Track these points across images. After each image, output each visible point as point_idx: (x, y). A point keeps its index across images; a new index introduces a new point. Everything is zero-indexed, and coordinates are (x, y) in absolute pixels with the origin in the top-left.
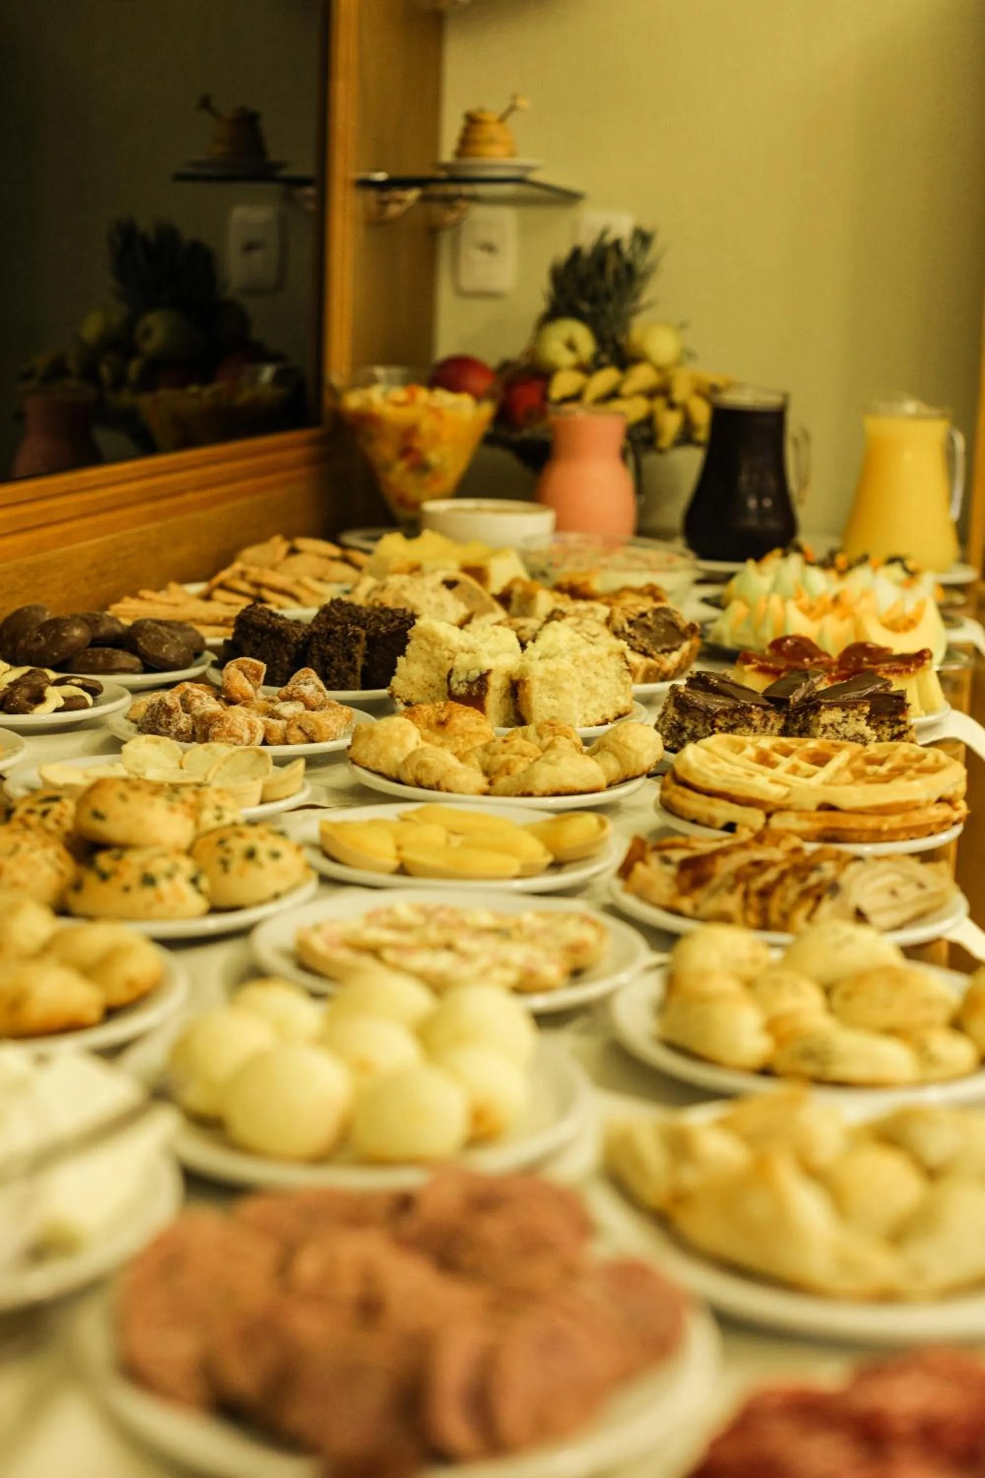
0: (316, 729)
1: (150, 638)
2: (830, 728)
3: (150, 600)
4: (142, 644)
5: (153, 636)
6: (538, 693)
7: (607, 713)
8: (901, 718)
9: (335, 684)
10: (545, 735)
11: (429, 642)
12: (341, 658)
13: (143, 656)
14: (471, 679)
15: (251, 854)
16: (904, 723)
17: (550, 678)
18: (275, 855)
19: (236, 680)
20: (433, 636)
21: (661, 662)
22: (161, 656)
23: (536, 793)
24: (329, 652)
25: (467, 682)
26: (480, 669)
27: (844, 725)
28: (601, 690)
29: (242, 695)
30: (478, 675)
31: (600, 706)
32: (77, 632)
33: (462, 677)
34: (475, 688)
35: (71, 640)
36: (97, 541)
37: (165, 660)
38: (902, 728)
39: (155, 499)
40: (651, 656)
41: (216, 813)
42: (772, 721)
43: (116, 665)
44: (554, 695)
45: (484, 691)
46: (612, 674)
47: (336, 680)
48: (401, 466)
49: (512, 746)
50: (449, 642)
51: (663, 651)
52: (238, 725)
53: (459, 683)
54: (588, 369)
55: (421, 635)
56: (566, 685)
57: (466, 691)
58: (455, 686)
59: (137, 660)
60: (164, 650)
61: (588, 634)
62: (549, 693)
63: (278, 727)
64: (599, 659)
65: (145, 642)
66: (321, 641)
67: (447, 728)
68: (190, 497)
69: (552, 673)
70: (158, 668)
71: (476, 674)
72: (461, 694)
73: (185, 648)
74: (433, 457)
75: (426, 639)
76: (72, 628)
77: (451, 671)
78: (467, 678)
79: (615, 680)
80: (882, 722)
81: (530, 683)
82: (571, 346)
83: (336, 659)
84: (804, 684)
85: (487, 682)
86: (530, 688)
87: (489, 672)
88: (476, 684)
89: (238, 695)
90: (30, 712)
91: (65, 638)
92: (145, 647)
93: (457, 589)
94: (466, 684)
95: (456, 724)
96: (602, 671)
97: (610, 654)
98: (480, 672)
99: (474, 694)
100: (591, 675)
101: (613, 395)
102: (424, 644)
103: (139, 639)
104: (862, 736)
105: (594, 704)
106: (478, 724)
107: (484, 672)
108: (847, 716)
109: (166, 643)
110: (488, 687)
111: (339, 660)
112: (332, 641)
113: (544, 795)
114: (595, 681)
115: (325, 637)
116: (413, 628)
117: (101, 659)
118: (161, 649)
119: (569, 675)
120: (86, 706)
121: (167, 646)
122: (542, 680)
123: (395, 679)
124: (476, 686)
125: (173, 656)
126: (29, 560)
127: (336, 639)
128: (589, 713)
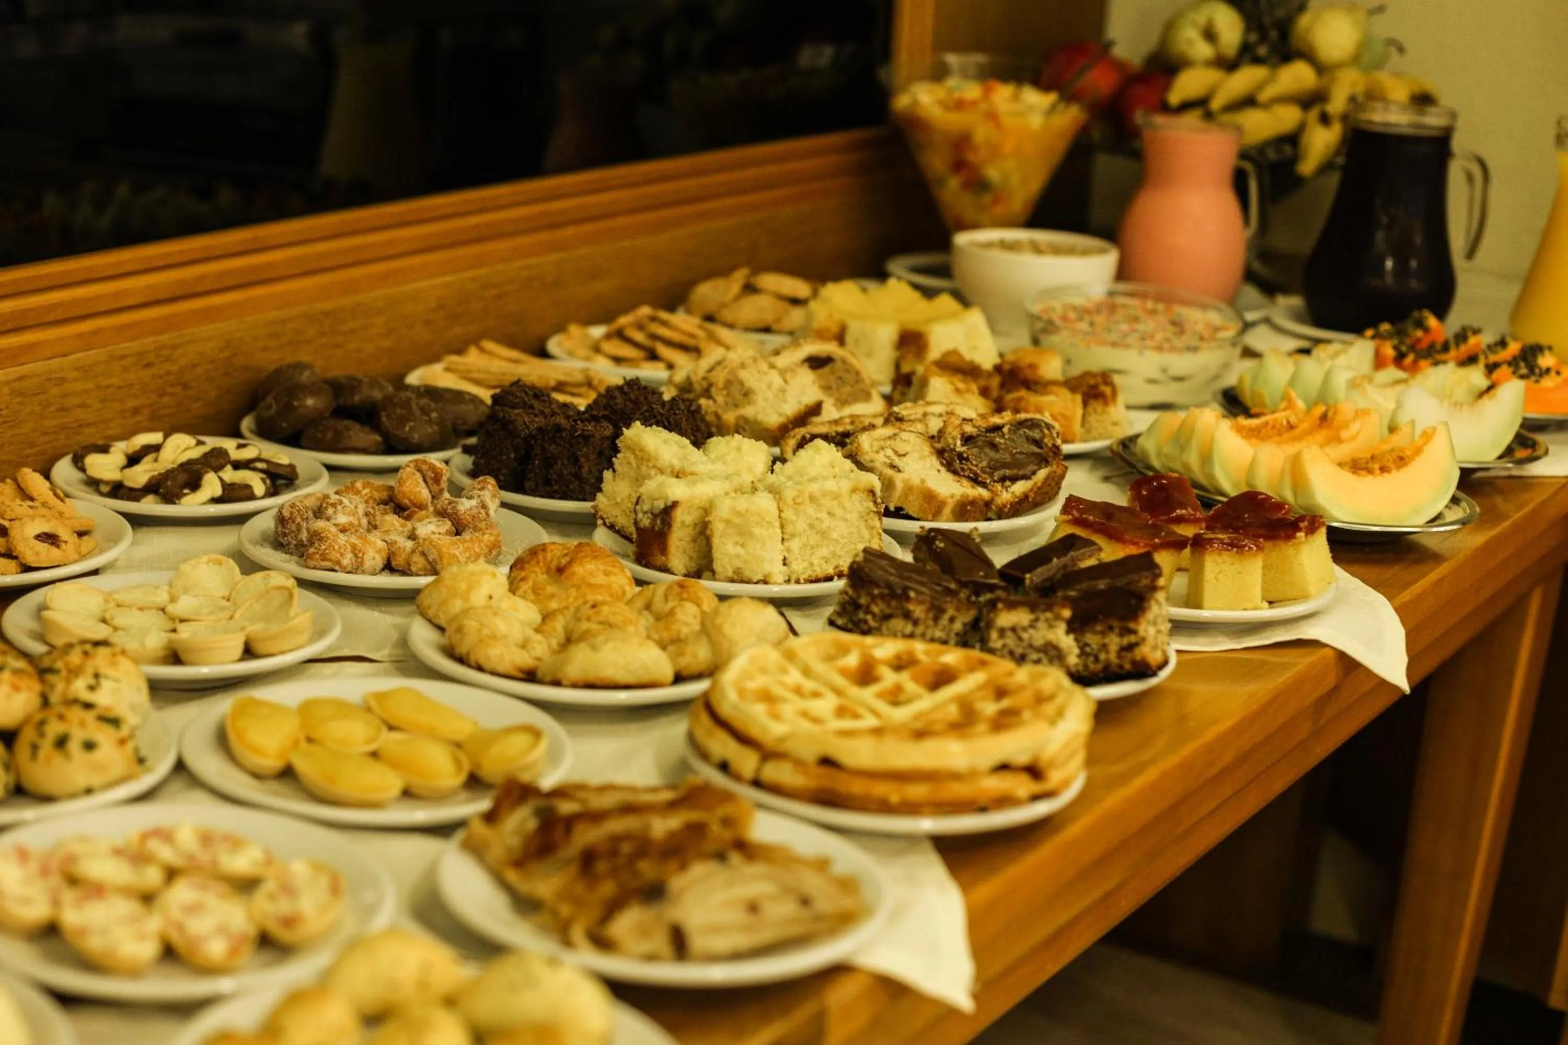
0: (438, 558)
1: (395, 413)
2: (1009, 634)
3: (490, 354)
4: (384, 419)
5: (399, 411)
6: (721, 537)
7: (842, 563)
8: (1132, 625)
9: (555, 491)
10: (671, 598)
11: (636, 457)
12: (565, 461)
13: (385, 435)
14: (656, 511)
15: (61, 742)
16: (1134, 632)
17: (737, 520)
18: (89, 746)
19: (407, 484)
20: (641, 450)
21: (995, 494)
22: (403, 435)
23: (565, 682)
24: (552, 453)
25: (652, 514)
26: (666, 499)
27: (1031, 631)
28: (834, 535)
29: (410, 500)
30: (662, 506)
31: (834, 554)
32: (310, 402)
33: (646, 507)
34: (659, 522)
35: (301, 411)
36: (448, 278)
37: (406, 440)
38: (1132, 639)
39: (553, 226)
40: (984, 485)
41: (92, 681)
42: (950, 612)
43: (347, 443)
44: (741, 541)
45: (667, 527)
46: (853, 516)
47: (556, 488)
48: (954, 183)
49: (598, 613)
50: (657, 460)
51: (1003, 479)
52: (336, 547)
53: (645, 513)
54: (1228, 65)
55: (629, 448)
56: (757, 531)
57: (650, 523)
58: (640, 516)
59: (378, 438)
60: (407, 428)
61: (896, 452)
62: (738, 538)
63: (404, 551)
64: (836, 497)
65: (388, 416)
66: (546, 438)
67: (563, 577)
68: (621, 221)
69: (739, 514)
70: (401, 448)
71: (661, 505)
72: (645, 527)
73: (435, 427)
74: (993, 173)
75: (633, 453)
76: (306, 397)
77: (639, 498)
78: (652, 508)
79: (856, 523)
80: (1111, 628)
81: (711, 524)
82: (1210, 35)
83: (559, 463)
84: (1055, 560)
85: (671, 518)
86: (711, 530)
87: (675, 504)
88: (660, 517)
89: (407, 501)
90: (177, 502)
91: (296, 408)
92: (387, 424)
93: (826, 370)
94: (650, 515)
95: (574, 574)
96: (839, 512)
97: (854, 490)
98: (665, 504)
99: (657, 528)
100: (823, 515)
101: (1249, 102)
102: (631, 458)
103: (383, 414)
104: (1056, 648)
105: (824, 552)
106: (607, 574)
107: (669, 504)
108: (1037, 620)
109: (411, 420)
110: (672, 523)
111: (563, 464)
112: (558, 440)
113: (575, 685)
114: (827, 523)
115: (551, 435)
116: (621, 438)
117: (329, 435)
118: (404, 426)
119: (763, 519)
120: (252, 497)
121: (412, 424)
122: (728, 522)
123: (599, 496)
124: (660, 520)
125: (416, 436)
126: (327, 306)
127: (562, 438)
128: (816, 562)
